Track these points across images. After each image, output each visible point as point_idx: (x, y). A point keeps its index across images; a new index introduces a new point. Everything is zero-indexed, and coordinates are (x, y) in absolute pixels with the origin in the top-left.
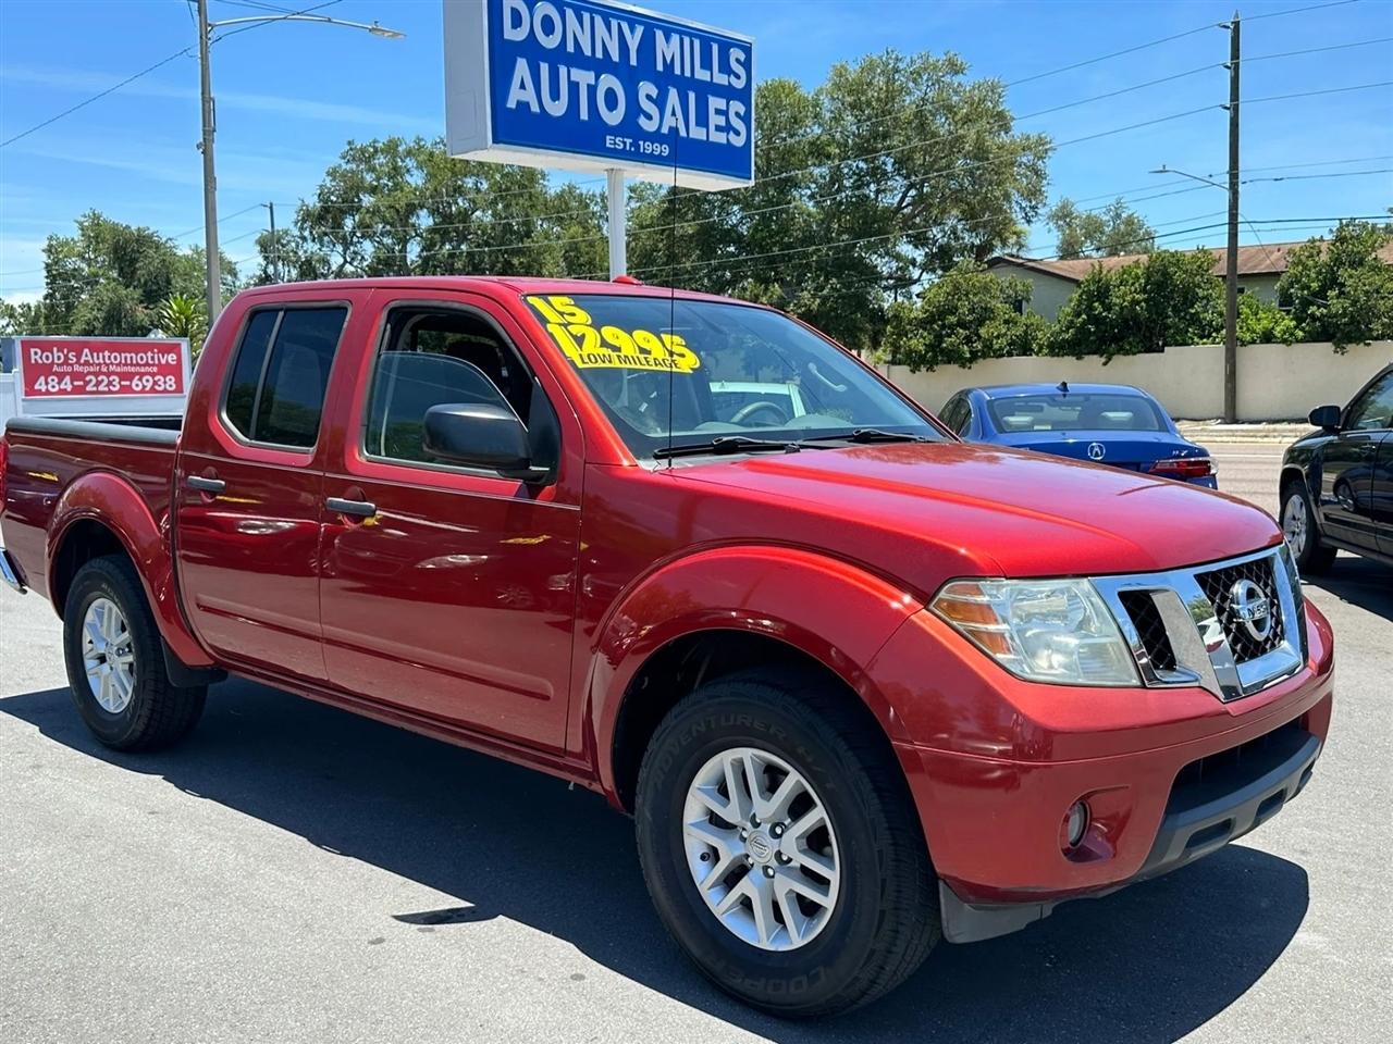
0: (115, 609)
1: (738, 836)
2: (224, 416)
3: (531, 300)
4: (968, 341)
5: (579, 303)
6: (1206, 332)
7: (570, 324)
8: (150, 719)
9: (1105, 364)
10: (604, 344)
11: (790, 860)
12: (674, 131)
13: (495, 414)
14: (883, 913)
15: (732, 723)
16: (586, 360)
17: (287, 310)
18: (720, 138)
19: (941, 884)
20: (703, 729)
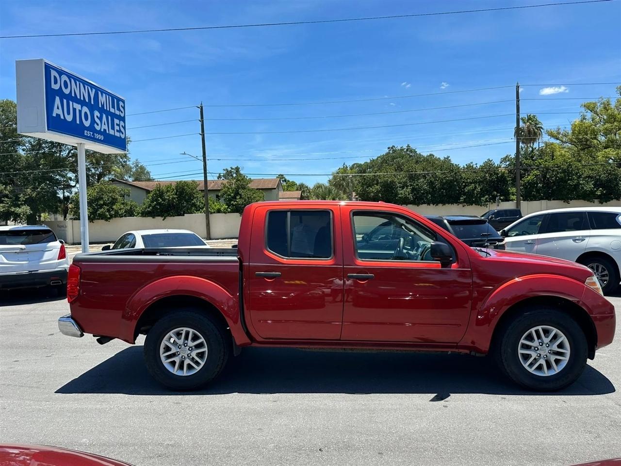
2: (269, 249)
4: (108, 211)
6: (198, 209)
9: (163, 220)
12: (105, 130)
18: (117, 134)
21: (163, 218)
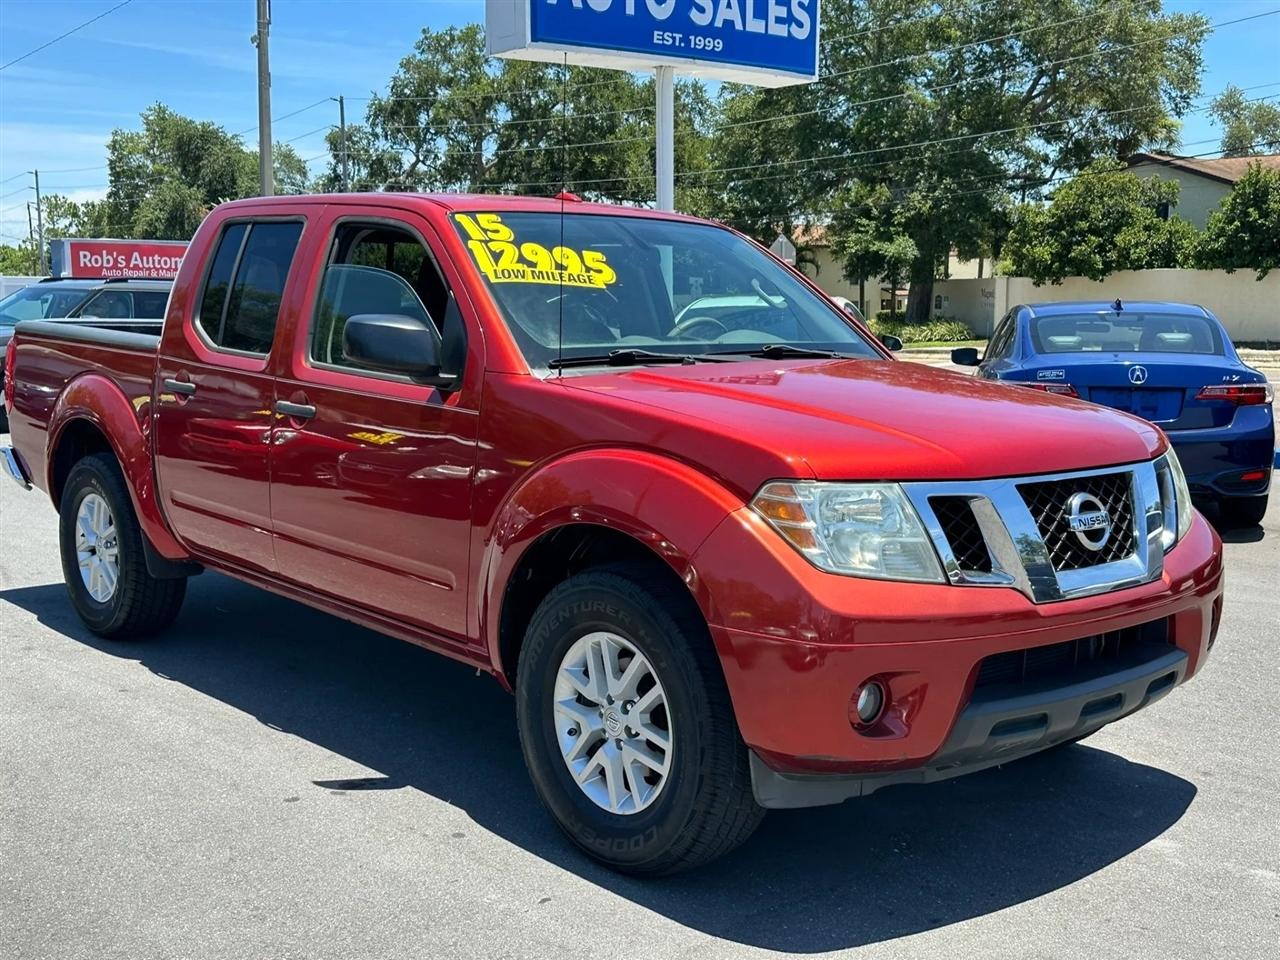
0: (104, 504)
1: (598, 713)
2: (198, 323)
3: (458, 217)
4: (1101, 249)
5: (505, 220)
7: (491, 240)
8: (131, 608)
9: (1259, 279)
10: (521, 259)
11: (637, 734)
12: (729, 24)
13: (412, 324)
14: (701, 777)
15: (590, 609)
16: (500, 275)
17: (255, 224)
18: (780, 31)
19: (750, 752)
20: (567, 615)
21: (1258, 273)
